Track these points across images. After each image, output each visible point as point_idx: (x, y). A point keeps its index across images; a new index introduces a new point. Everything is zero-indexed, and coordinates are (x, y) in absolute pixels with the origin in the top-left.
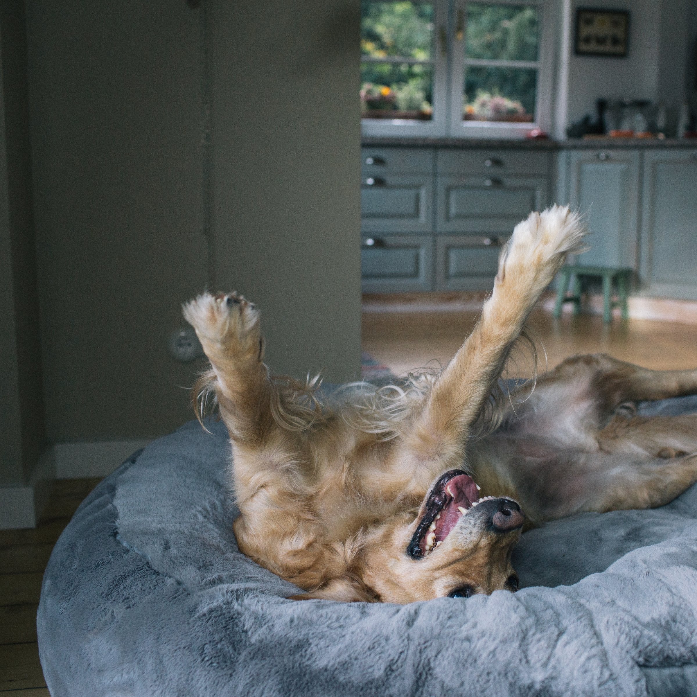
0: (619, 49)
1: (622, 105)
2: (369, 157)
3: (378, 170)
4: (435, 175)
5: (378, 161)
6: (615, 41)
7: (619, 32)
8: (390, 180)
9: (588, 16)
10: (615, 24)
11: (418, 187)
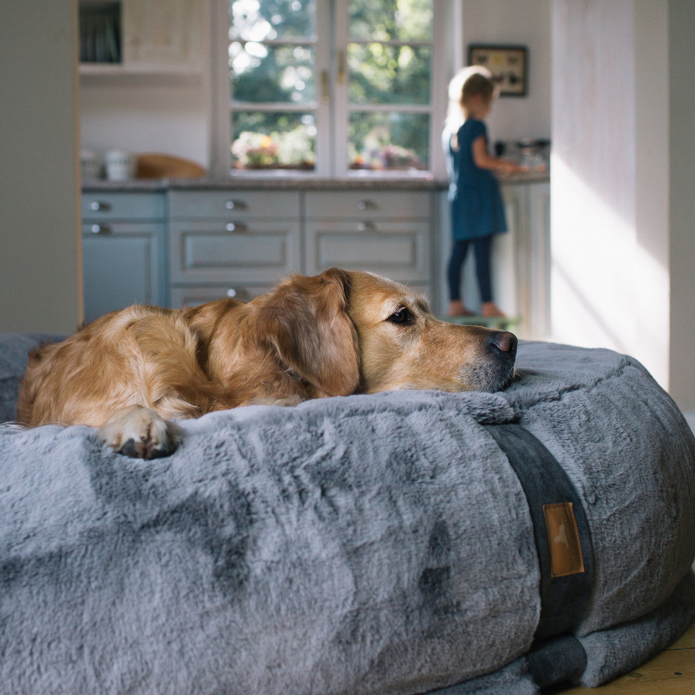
0: (517, 88)
1: (521, 146)
2: (228, 200)
3: (239, 215)
4: (303, 220)
5: (239, 205)
6: (513, 80)
7: (517, 70)
8: (252, 226)
9: (482, 53)
10: (512, 61)
11: (284, 233)
